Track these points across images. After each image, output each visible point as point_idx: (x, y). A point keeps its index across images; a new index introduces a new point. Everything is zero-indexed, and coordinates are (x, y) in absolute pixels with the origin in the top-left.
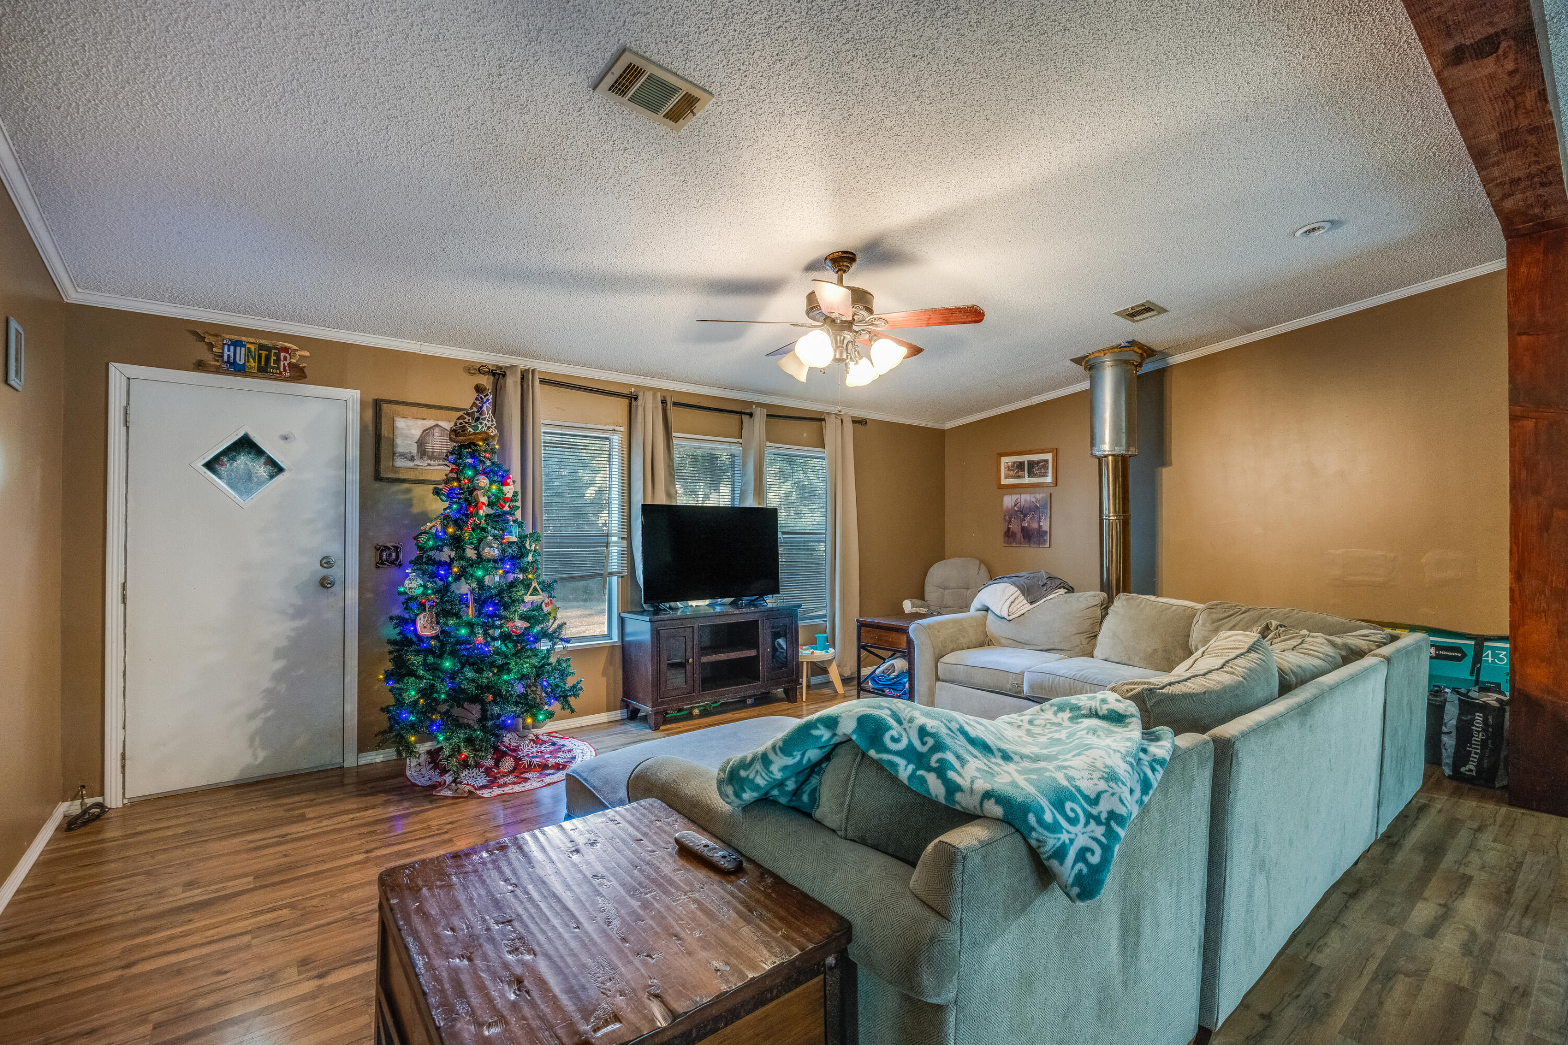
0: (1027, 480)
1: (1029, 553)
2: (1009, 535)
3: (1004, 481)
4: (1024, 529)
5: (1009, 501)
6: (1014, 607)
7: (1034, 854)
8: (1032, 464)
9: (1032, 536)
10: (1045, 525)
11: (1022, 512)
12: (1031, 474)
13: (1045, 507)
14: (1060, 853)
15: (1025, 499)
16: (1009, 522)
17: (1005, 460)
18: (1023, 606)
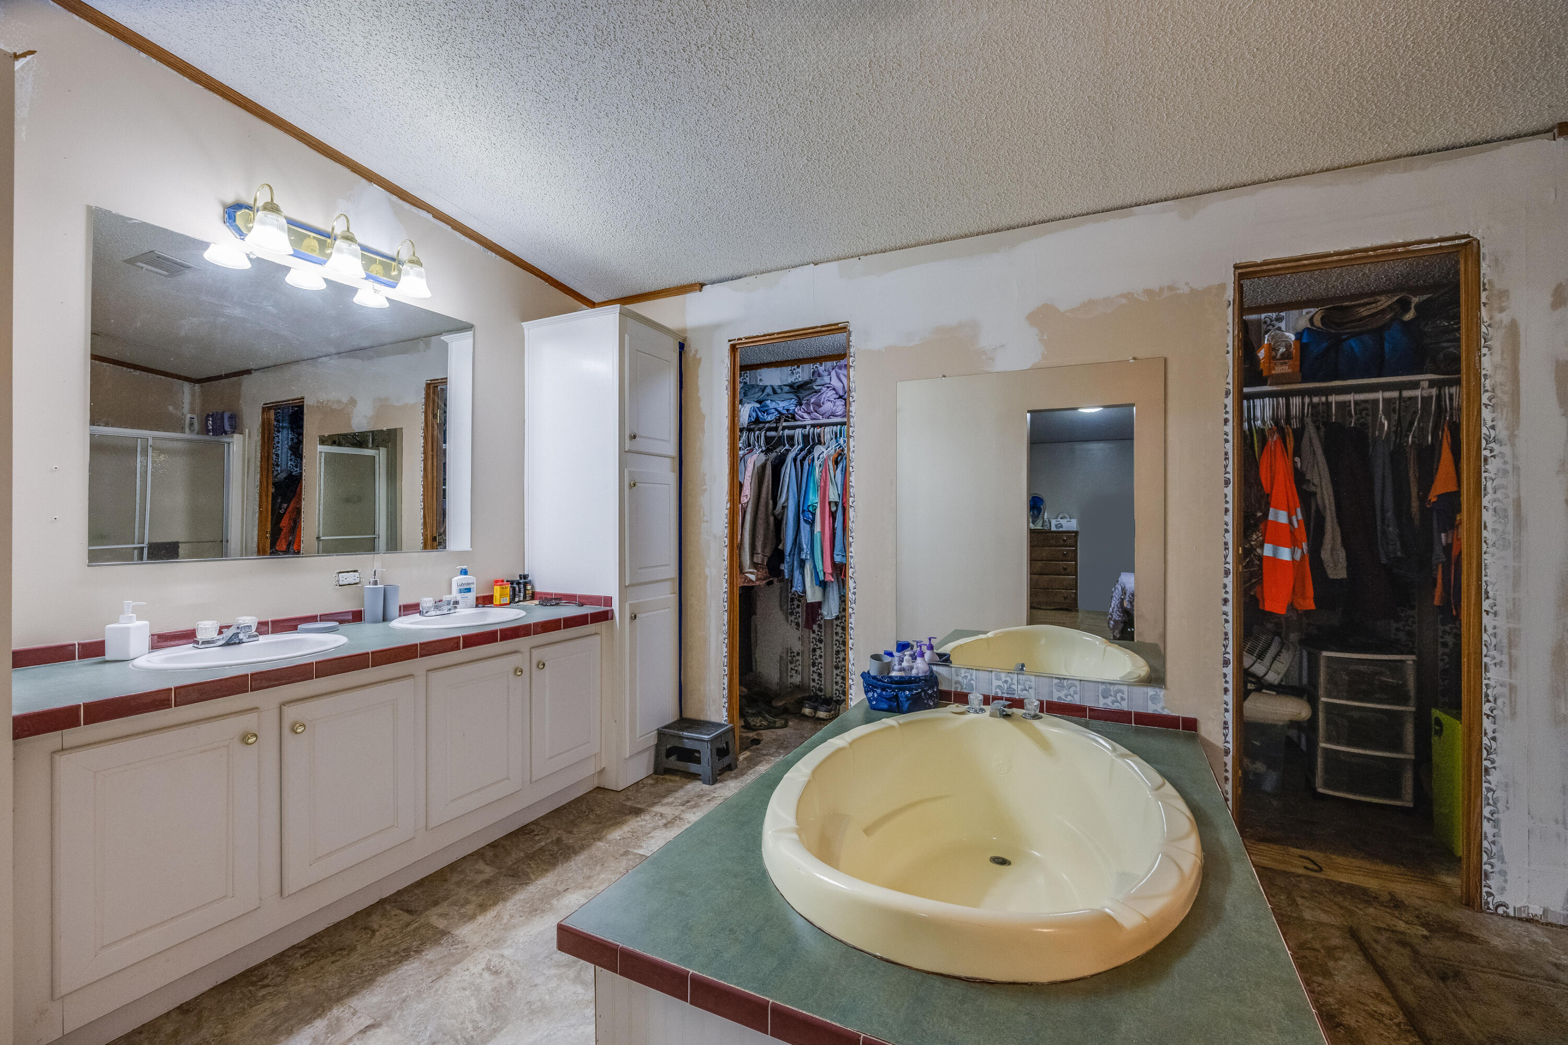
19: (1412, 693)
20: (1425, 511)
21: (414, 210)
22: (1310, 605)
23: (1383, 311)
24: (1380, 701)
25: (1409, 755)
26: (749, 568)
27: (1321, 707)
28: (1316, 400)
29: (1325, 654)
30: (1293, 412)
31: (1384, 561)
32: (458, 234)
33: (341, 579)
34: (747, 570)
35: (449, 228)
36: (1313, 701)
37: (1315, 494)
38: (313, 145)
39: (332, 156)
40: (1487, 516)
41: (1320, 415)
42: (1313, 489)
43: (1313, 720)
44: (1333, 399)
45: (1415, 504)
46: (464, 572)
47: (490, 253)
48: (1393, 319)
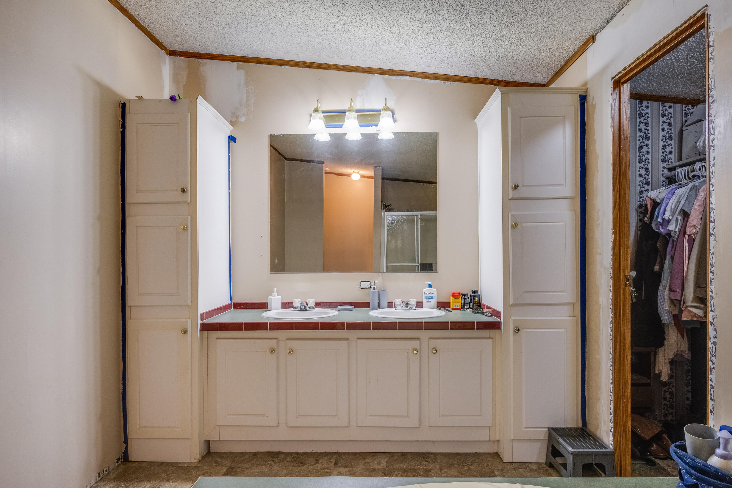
21: (398, 78)
26: (692, 302)
32: (426, 80)
33: (361, 285)
34: (689, 304)
35: (420, 79)
38: (345, 69)
39: (353, 70)
46: (430, 286)
47: (448, 83)
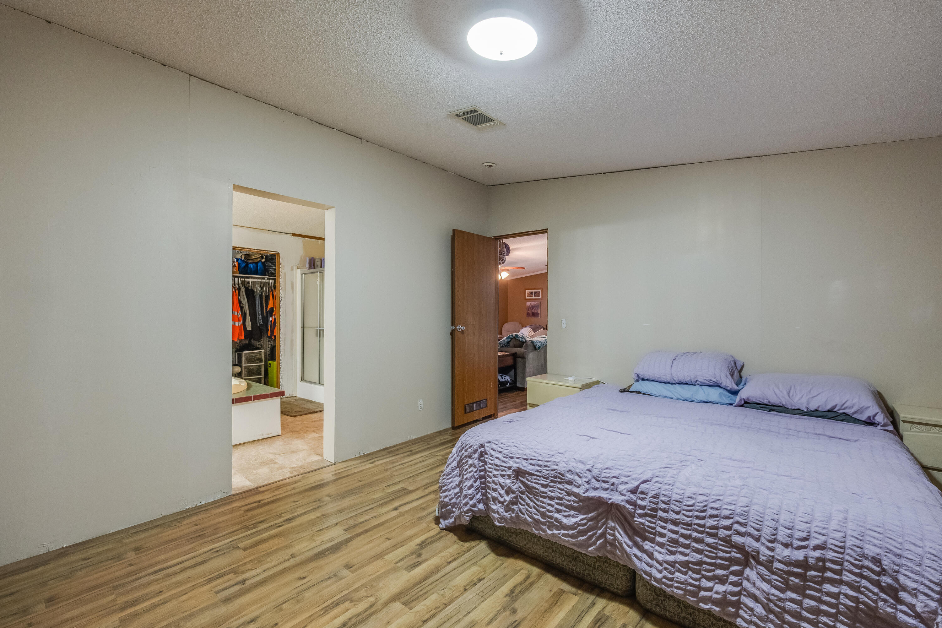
0: (533, 298)
1: (534, 320)
2: (528, 314)
3: (527, 298)
4: (532, 313)
5: (528, 304)
6: (530, 334)
7: (534, 346)
8: (535, 293)
9: (535, 315)
10: (539, 311)
11: (532, 307)
12: (535, 296)
13: (538, 306)
14: (537, 345)
15: (533, 303)
16: (528, 310)
17: (527, 291)
18: (532, 333)
19: (263, 360)
20: (267, 313)
22: (243, 338)
23: (258, 258)
24: (257, 363)
25: (263, 376)
27: (243, 368)
28: (242, 279)
29: (244, 352)
30: (236, 282)
31: (258, 325)
36: (241, 367)
37: (244, 307)
40: (281, 313)
41: (243, 283)
42: (243, 306)
43: (241, 372)
44: (246, 280)
45: (265, 310)
48: (260, 260)
